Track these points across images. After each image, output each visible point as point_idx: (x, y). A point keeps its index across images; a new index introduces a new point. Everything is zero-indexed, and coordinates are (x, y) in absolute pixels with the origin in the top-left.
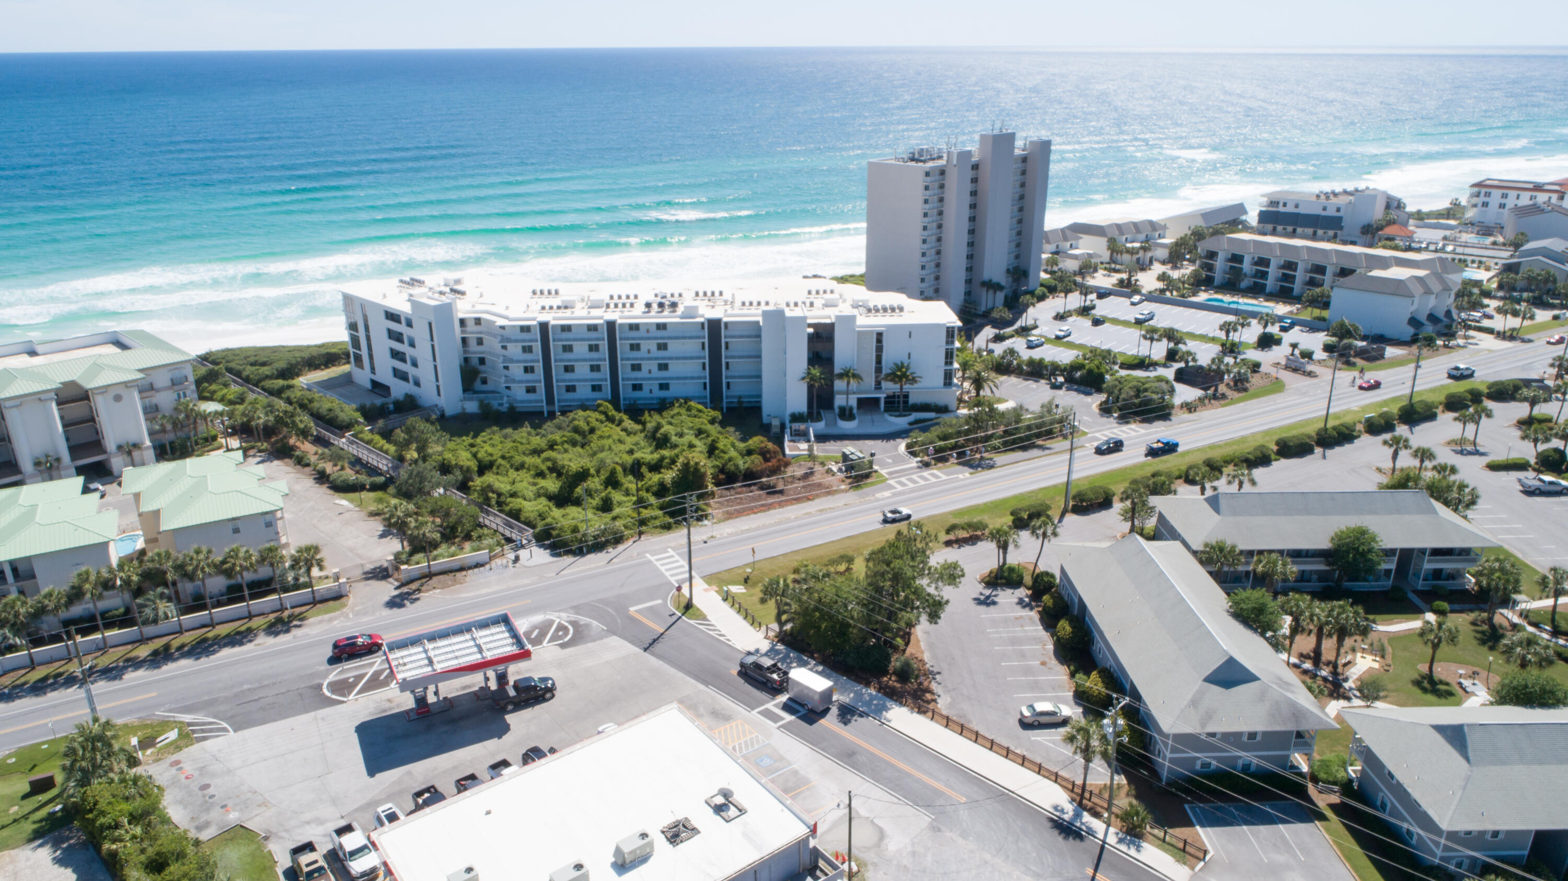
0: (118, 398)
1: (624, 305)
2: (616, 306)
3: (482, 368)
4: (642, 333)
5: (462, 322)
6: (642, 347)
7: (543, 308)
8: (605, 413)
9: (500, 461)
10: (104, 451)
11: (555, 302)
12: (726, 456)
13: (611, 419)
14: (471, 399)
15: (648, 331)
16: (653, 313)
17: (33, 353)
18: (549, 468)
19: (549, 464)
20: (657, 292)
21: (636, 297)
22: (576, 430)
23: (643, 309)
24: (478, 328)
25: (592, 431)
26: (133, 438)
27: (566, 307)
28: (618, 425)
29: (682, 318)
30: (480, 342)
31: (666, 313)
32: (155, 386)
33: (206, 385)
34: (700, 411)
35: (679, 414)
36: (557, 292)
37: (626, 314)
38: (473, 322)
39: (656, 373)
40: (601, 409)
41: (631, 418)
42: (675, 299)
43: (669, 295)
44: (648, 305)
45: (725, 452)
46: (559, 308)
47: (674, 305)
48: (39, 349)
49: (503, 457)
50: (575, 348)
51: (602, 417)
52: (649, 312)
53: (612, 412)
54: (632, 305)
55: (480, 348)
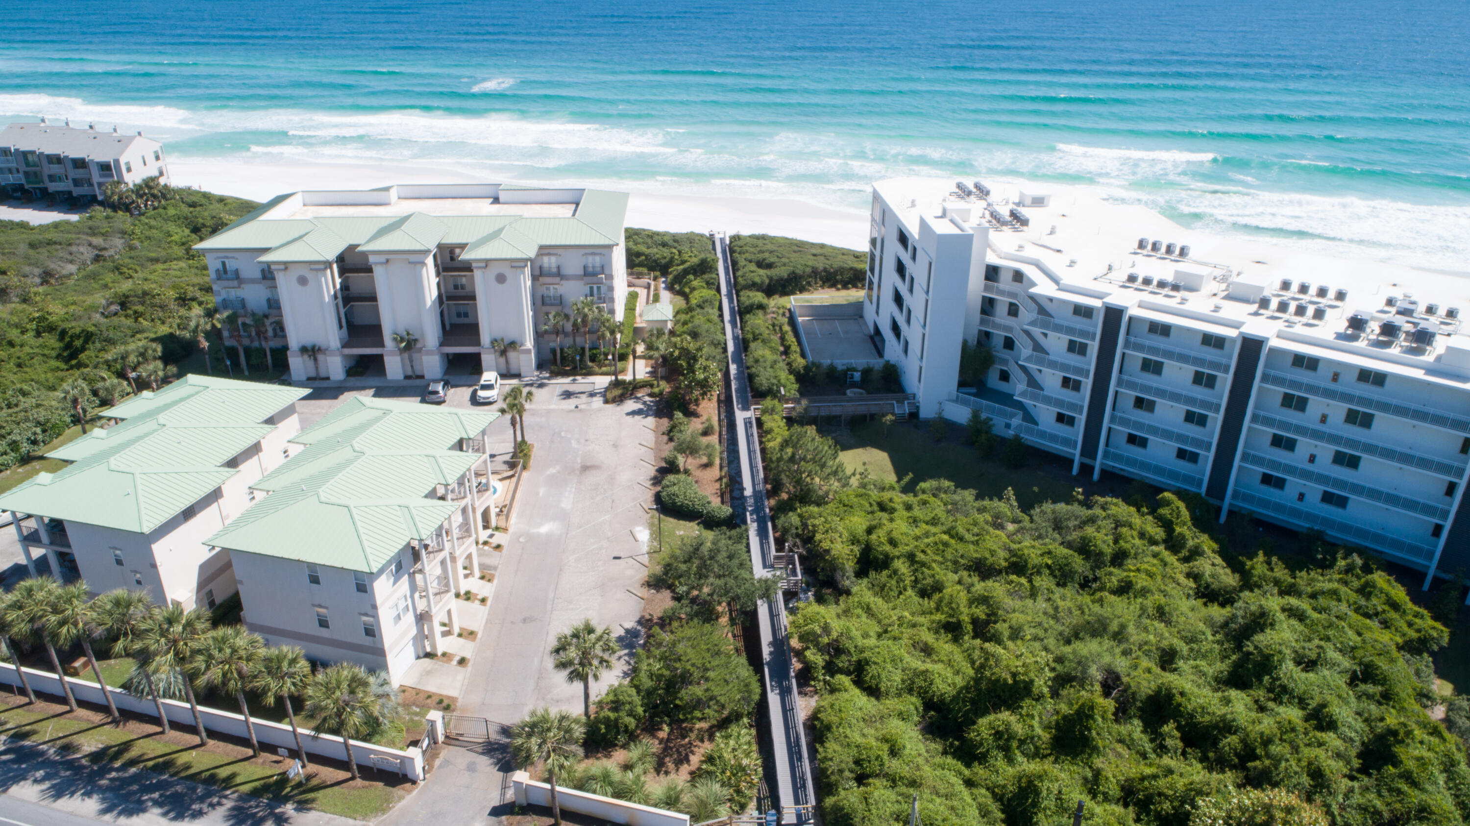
0: (501, 279)
1: (1301, 311)
2: (1283, 307)
3: (1005, 354)
4: (1320, 378)
5: (992, 273)
6: (1310, 407)
7: (1132, 279)
8: (1167, 525)
9: (901, 566)
10: (478, 343)
11: (1164, 270)
12: (1415, 797)
13: (1174, 543)
14: (965, 403)
15: (1335, 378)
16: (1361, 344)
17: (496, 200)
18: (975, 621)
19: (980, 612)
20: (1397, 294)
21: (1341, 296)
22: (1084, 549)
23: (1342, 326)
24: (1016, 287)
25: (1119, 558)
26: (510, 334)
27: (1176, 288)
28: (1186, 560)
29: (1430, 371)
30: (1013, 310)
31: (1394, 351)
32: (564, 272)
33: (691, 277)
34: (1395, 606)
35: (1334, 594)
36: (1183, 252)
37: (1299, 329)
38: (1010, 276)
39: (1325, 464)
40: (1164, 511)
41: (1222, 553)
42: (1432, 323)
43: (1421, 308)
44: (1357, 324)
45: (1414, 784)
46: (1162, 284)
47: (1423, 338)
48: (502, 196)
49: (911, 557)
50: (1165, 370)
51: (1158, 533)
52: (1354, 338)
53: (1185, 529)
54: (1319, 314)
55: (1010, 321)
